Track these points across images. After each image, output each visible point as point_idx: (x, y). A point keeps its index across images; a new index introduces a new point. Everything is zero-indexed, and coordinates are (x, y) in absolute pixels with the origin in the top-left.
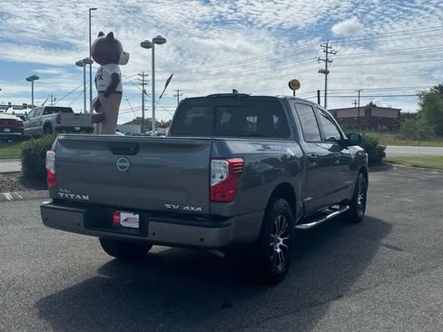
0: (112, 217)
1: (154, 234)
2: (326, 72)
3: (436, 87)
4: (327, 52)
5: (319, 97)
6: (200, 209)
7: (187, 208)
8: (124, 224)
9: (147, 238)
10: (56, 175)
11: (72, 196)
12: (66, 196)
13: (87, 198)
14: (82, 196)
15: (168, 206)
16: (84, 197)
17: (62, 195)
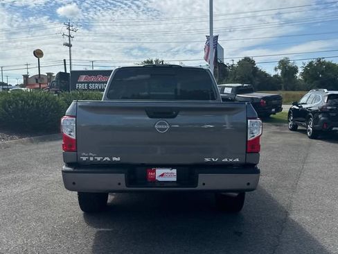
0: (147, 174)
1: (204, 184)
2: (70, 45)
3: (145, 62)
4: (70, 30)
5: (65, 65)
6: (238, 160)
7: (226, 160)
8: (160, 179)
9: (197, 188)
10: (76, 140)
11: (99, 159)
12: (92, 159)
13: (119, 159)
14: (111, 158)
15: (207, 160)
16: (114, 159)
17: (84, 159)
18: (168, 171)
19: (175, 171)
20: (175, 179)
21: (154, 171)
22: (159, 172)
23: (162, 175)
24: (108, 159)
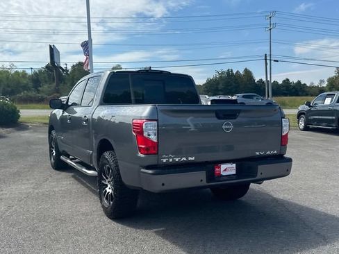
0: (214, 170)
6: (276, 152)
7: (269, 152)
8: (223, 173)
9: (256, 178)
10: (158, 142)
11: (177, 160)
12: (171, 160)
13: (193, 159)
14: (187, 159)
15: (257, 153)
16: (190, 159)
17: (165, 161)
18: (229, 165)
19: (234, 165)
20: (234, 172)
21: (220, 167)
22: (223, 167)
23: (225, 170)
24: (185, 159)
